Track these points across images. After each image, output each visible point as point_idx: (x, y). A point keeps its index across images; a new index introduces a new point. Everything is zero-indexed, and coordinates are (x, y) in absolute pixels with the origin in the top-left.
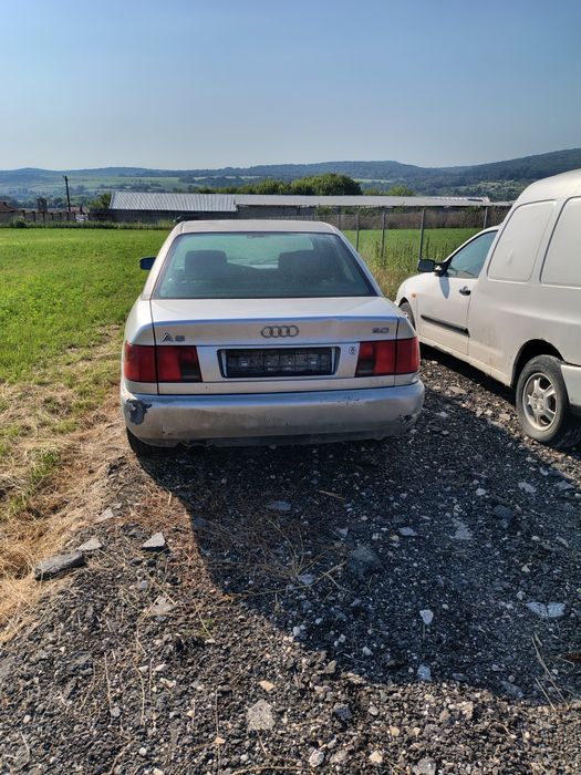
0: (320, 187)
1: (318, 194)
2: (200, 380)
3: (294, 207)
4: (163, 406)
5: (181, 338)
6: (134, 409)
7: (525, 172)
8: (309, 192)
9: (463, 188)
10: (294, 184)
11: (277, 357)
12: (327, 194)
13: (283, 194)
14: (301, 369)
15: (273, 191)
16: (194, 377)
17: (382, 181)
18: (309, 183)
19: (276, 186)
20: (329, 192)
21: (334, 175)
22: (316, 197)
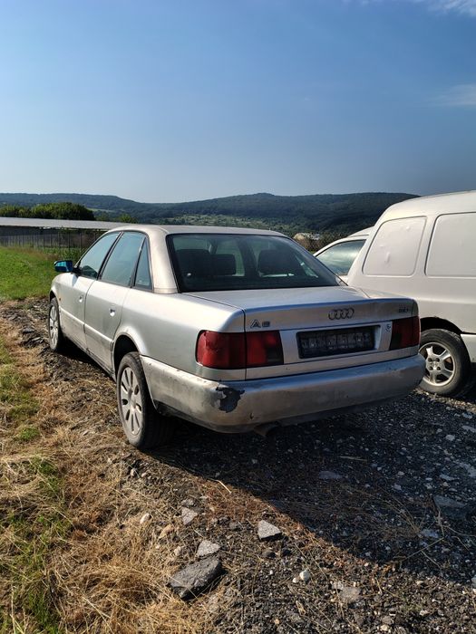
0: (58, 213)
1: (57, 218)
2: (281, 363)
3: (38, 228)
4: (255, 391)
5: (267, 324)
6: (224, 396)
7: (214, 209)
8: (48, 216)
9: (171, 219)
10: (34, 209)
11: (334, 337)
12: (65, 219)
13: (23, 217)
14: (353, 347)
15: (14, 214)
16: (277, 360)
17: (107, 211)
18: (47, 209)
19: (17, 210)
20: (66, 216)
21: (70, 204)
22: (55, 221)
